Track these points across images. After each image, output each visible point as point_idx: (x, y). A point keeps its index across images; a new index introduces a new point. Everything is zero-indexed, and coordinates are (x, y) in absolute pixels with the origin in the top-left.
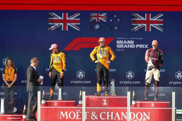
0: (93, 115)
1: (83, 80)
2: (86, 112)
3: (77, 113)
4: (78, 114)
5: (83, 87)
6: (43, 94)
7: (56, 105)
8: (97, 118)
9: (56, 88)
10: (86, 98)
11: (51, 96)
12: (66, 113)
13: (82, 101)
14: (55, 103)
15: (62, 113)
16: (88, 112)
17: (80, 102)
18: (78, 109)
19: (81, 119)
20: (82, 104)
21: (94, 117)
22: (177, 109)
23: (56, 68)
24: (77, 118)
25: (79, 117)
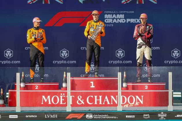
0: (80, 99)
1: (67, 59)
2: (71, 97)
3: (61, 97)
4: (63, 99)
5: (68, 68)
6: (22, 76)
7: (36, 88)
8: (83, 103)
9: (37, 69)
10: (71, 80)
11: (32, 79)
12: (49, 97)
13: (67, 83)
14: (36, 86)
15: (44, 97)
16: (74, 96)
17: (64, 85)
18: (63, 93)
19: (65, 103)
20: (67, 87)
21: (80, 102)
22: (174, 92)
23: (37, 47)
24: (61, 103)
25: (63, 102)
